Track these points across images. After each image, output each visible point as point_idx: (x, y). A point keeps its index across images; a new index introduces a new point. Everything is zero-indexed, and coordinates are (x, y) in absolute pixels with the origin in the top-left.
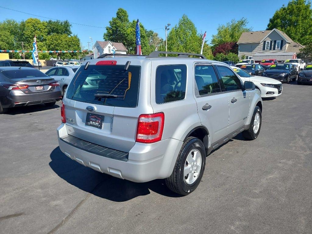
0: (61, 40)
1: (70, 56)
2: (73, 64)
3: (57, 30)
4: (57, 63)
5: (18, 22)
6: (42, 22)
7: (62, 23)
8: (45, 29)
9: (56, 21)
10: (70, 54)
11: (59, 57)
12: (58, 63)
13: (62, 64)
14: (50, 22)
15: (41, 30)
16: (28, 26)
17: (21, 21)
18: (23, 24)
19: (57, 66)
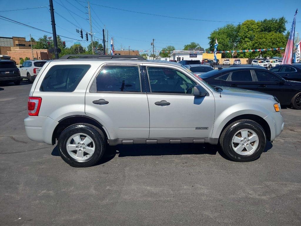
0: (266, 38)
1: (272, 53)
2: (269, 61)
3: (270, 28)
4: (252, 61)
5: (235, 25)
6: (256, 22)
7: (277, 20)
8: (258, 28)
9: (271, 19)
10: (272, 52)
11: (261, 55)
12: (254, 61)
13: (257, 62)
14: (265, 21)
15: (254, 30)
16: (243, 28)
17: (238, 24)
18: (239, 27)
19: (252, 64)
